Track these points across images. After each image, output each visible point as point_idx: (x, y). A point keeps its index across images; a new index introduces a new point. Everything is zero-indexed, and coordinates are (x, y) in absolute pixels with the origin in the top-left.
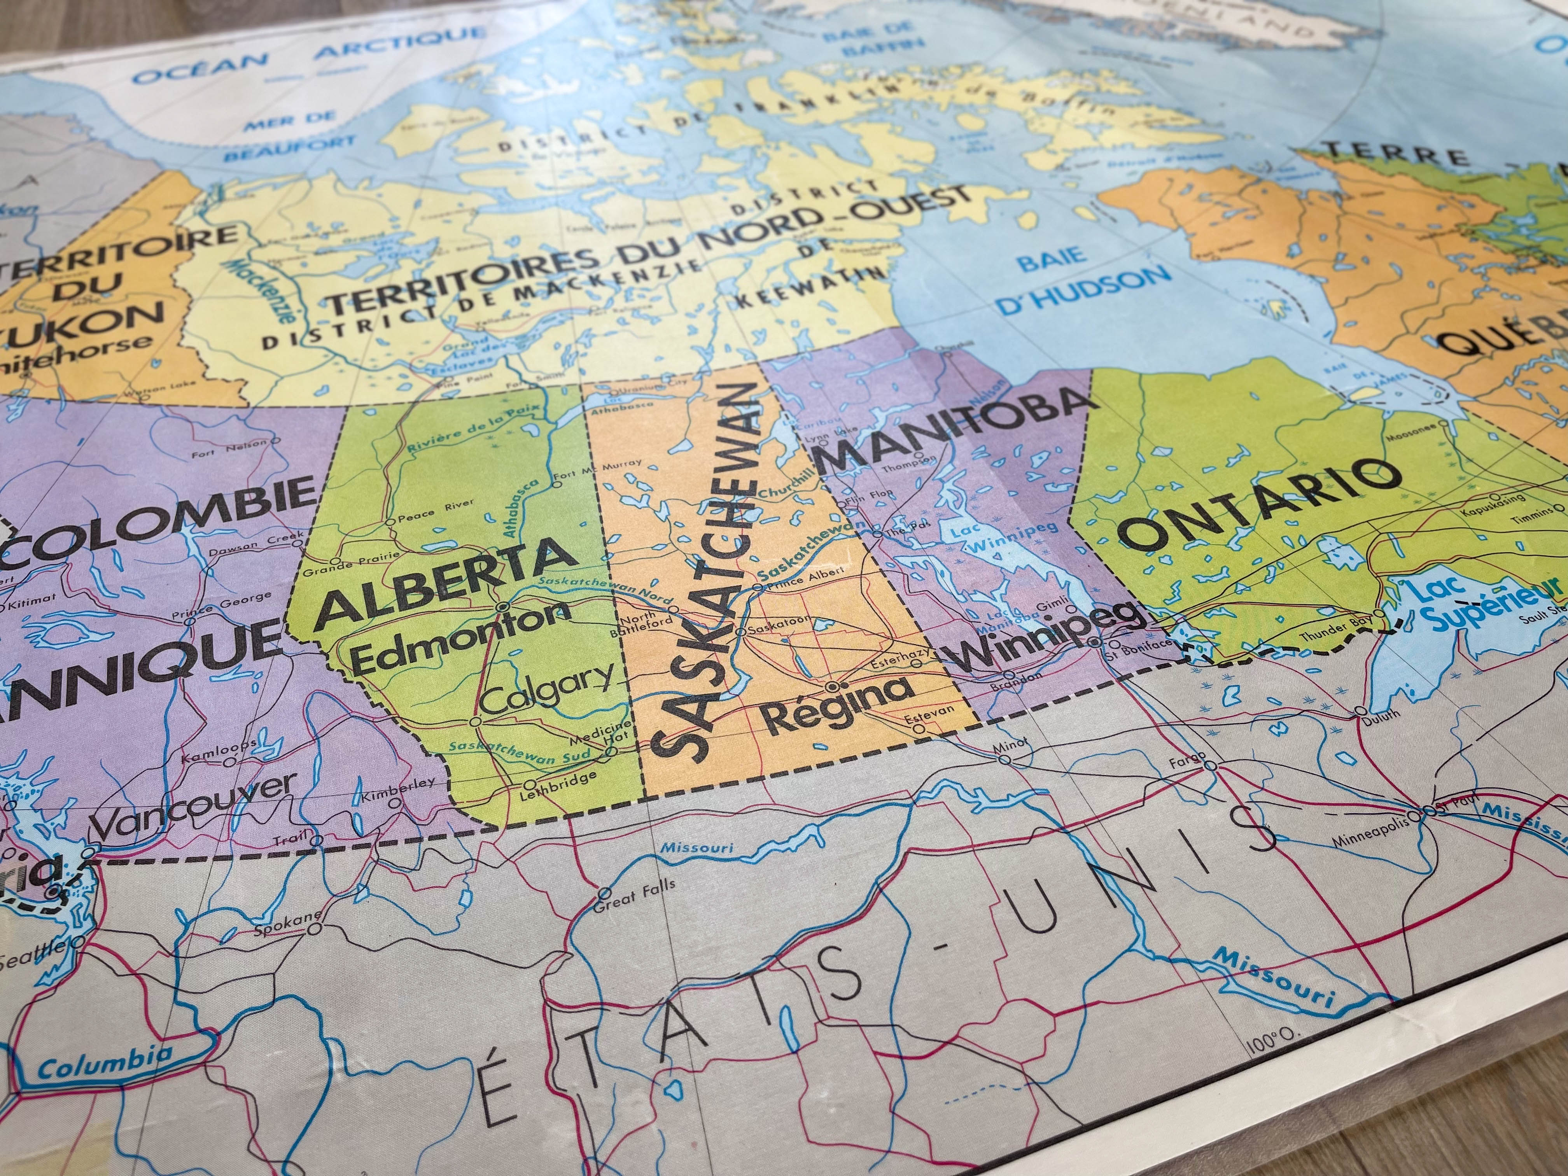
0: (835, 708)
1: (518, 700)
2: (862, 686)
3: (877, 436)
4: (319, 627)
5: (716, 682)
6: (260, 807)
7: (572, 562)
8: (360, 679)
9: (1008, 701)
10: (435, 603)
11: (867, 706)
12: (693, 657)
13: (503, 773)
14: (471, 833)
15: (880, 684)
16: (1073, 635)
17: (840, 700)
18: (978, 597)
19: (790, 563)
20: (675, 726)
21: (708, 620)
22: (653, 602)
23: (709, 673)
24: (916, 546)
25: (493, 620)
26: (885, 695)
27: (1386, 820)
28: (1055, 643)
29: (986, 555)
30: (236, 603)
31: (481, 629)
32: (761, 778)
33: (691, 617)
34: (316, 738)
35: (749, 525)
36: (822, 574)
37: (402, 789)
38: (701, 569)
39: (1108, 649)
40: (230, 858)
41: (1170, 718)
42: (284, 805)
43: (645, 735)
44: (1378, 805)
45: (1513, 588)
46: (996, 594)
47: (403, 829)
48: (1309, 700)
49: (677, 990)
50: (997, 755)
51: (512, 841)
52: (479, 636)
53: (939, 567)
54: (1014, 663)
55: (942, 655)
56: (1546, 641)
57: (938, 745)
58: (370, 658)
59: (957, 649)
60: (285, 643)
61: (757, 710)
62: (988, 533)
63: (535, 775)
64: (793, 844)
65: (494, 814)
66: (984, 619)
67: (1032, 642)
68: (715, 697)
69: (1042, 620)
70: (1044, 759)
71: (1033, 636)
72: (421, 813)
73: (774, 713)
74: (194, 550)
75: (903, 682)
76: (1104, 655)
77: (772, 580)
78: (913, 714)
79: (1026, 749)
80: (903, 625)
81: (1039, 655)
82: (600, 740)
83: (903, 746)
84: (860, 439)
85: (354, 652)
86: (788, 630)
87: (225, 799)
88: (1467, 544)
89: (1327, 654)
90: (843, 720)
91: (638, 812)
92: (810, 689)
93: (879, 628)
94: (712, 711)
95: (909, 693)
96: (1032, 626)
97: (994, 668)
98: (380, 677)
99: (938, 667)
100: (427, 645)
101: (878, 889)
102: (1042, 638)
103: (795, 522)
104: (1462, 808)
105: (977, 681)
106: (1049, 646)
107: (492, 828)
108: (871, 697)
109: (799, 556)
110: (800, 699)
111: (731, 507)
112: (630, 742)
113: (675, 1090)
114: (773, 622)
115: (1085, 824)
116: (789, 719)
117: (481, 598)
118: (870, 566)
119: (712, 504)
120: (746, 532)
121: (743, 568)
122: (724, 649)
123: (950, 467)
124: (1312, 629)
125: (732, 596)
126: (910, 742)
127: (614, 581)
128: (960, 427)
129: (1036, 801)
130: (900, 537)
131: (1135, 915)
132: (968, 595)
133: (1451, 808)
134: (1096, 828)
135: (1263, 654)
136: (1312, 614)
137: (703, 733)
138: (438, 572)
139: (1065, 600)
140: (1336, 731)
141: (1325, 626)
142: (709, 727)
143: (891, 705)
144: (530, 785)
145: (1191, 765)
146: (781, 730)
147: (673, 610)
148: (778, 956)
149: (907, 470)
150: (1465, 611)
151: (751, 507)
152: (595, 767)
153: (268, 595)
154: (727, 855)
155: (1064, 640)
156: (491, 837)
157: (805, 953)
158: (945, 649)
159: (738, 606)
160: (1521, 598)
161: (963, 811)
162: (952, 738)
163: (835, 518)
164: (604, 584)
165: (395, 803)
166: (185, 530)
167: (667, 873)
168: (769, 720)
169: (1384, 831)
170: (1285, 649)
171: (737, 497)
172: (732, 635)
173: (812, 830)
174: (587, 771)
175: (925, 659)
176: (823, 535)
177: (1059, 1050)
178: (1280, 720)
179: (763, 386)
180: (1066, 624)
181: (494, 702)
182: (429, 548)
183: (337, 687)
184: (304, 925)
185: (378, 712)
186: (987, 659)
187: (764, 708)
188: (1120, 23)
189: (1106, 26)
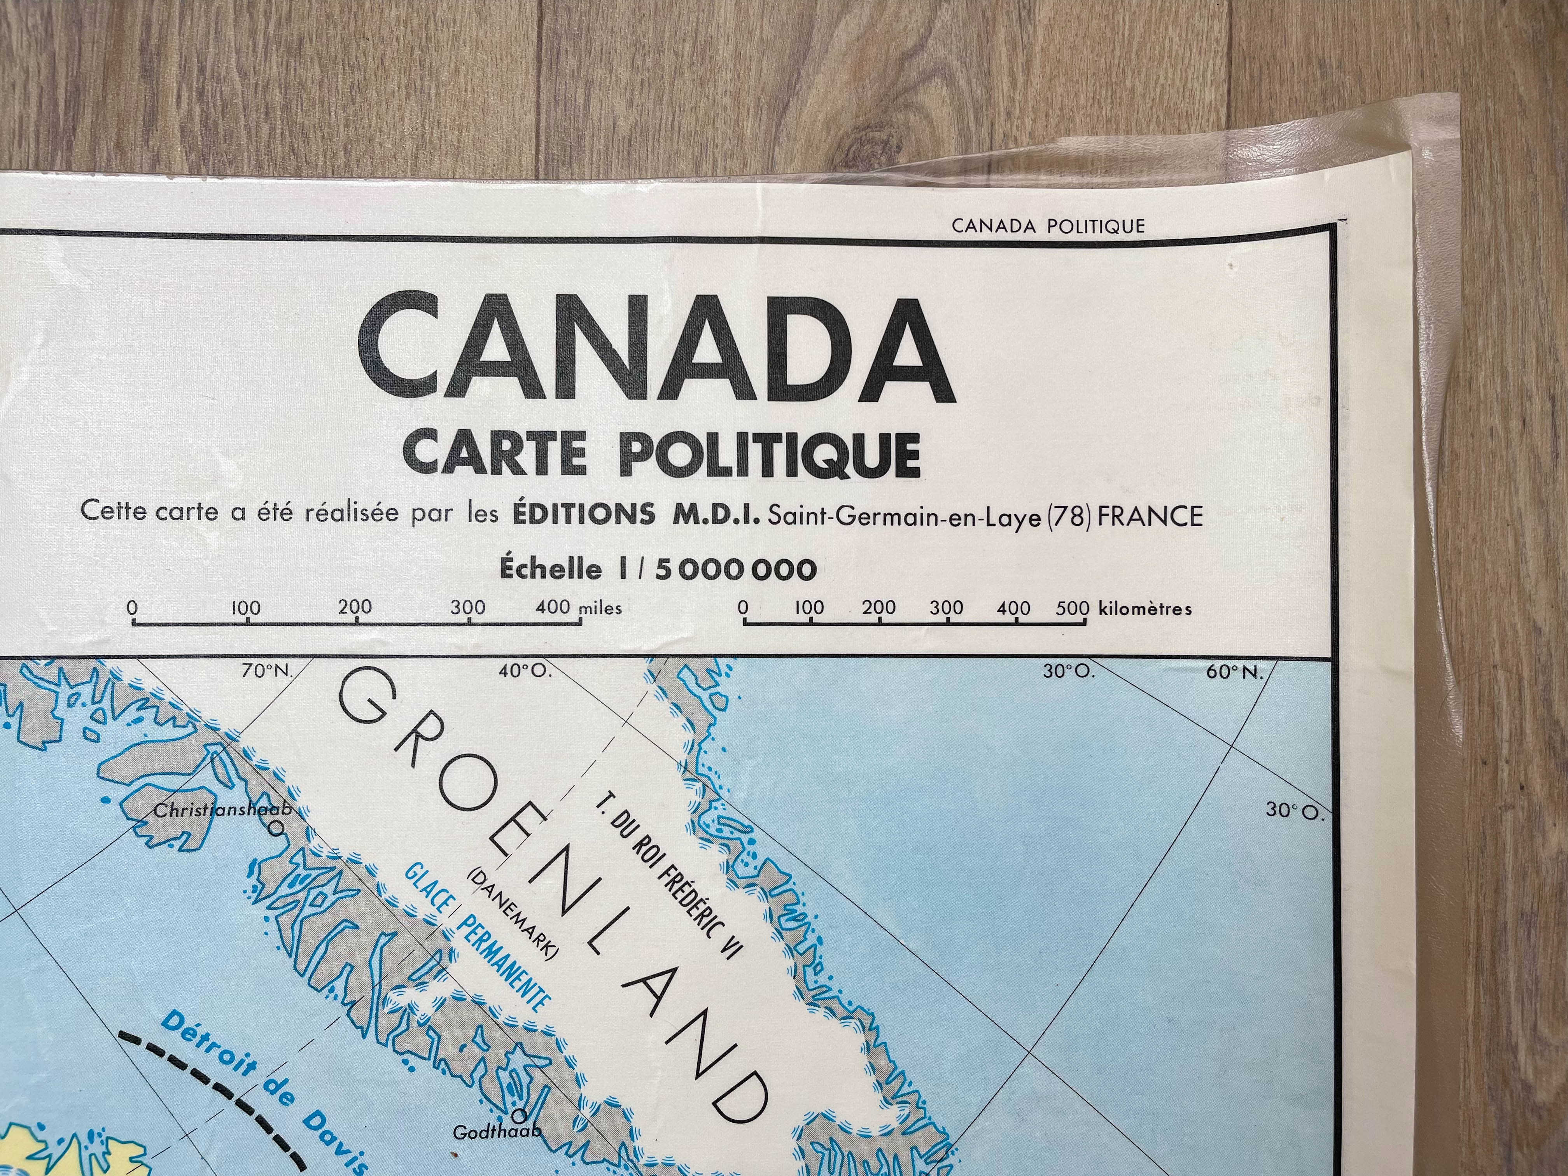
188: (329, 889)
189: (284, 890)
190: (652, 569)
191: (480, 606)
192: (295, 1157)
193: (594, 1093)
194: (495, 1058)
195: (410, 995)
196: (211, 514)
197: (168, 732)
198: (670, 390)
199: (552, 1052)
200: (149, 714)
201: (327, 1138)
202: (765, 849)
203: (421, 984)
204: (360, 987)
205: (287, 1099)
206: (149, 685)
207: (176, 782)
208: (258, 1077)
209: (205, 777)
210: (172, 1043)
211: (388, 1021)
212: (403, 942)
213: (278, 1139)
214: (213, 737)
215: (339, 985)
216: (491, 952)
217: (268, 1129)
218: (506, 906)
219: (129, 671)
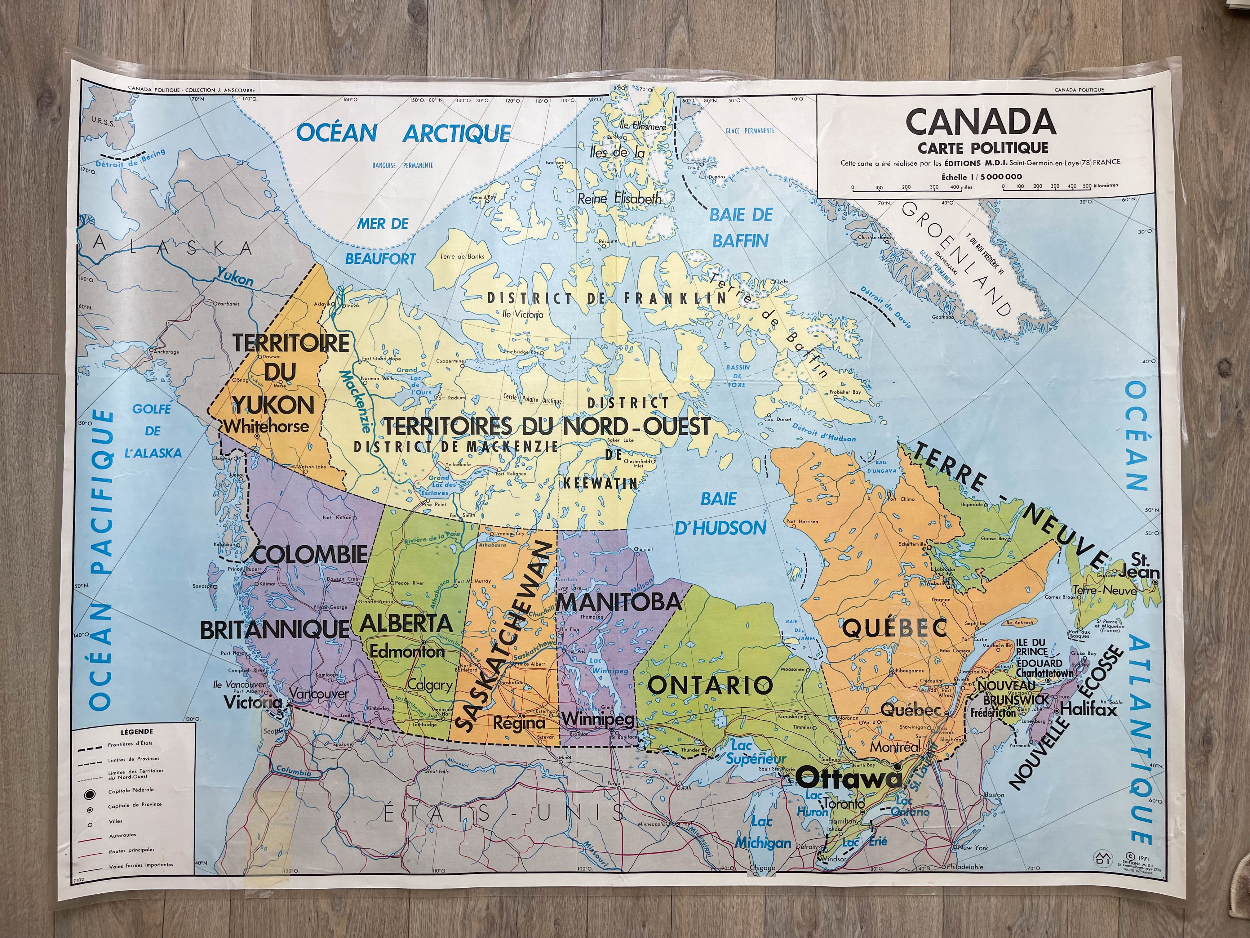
0: (517, 724)
1: (420, 686)
2: (530, 719)
3: (587, 596)
4: (362, 630)
5: (483, 702)
6: (337, 701)
7: (451, 630)
8: (372, 659)
9: (573, 741)
10: (401, 632)
11: (528, 727)
12: (480, 689)
13: (410, 714)
14: (396, 732)
15: (536, 720)
16: (607, 723)
17: (520, 722)
18: (585, 694)
19: (527, 654)
20: (465, 717)
21: (489, 673)
22: (473, 660)
23: (482, 697)
24: (575, 662)
25: (418, 647)
26: (535, 725)
27: (659, 822)
28: (600, 724)
29: (597, 675)
30: (335, 608)
31: (414, 650)
32: (485, 744)
33: (484, 670)
34: (356, 680)
35: (519, 629)
36: (537, 664)
37: (379, 709)
38: (495, 648)
39: (614, 734)
40: (328, 717)
41: (617, 768)
42: (345, 702)
43: (455, 717)
44: (660, 816)
45: (768, 754)
46: (592, 695)
47: (377, 724)
48: (666, 774)
49: (440, 804)
50: (559, 760)
51: (408, 739)
52: (412, 653)
53: (578, 675)
54: (583, 726)
55: (561, 715)
56: (761, 779)
57: (543, 749)
58: (376, 651)
59: (567, 715)
60: (349, 633)
61: (493, 717)
62: (603, 665)
63: (419, 718)
64: (486, 770)
65: (404, 727)
66: (582, 704)
67: (592, 720)
68: (481, 708)
69: (600, 712)
70: (572, 766)
71: (594, 718)
72: (383, 720)
73: (498, 720)
74: (322, 576)
75: (543, 722)
76: (612, 736)
77: (518, 661)
78: (541, 735)
79: (569, 760)
80: (554, 698)
81: (592, 726)
82: (441, 712)
83: (533, 746)
84: (580, 595)
85: (372, 646)
86: (514, 686)
87: (328, 695)
88: (768, 730)
89: (685, 759)
90: (518, 730)
91: (445, 744)
92: (512, 714)
93: (546, 697)
94: (479, 713)
95: (544, 727)
96: (596, 713)
97: (575, 726)
98: (378, 660)
99: (557, 719)
100: (395, 651)
101: (505, 792)
102: (597, 720)
103: (537, 633)
104: (685, 826)
105: (567, 729)
106: (597, 724)
107: (403, 733)
108: (531, 724)
109: (532, 652)
110: (508, 717)
111: (517, 617)
112: (449, 717)
113: (431, 830)
114: (512, 681)
115: (573, 792)
116: (502, 724)
117: (417, 635)
118: (555, 667)
119: (510, 614)
120: (518, 633)
121: (510, 651)
122: (490, 688)
123: (605, 626)
124: (687, 747)
125: (502, 664)
126: (535, 745)
127: (463, 645)
128: (620, 605)
129: (562, 780)
130: (571, 655)
131: (571, 824)
132: (582, 691)
133: (681, 825)
134: (575, 794)
135: (664, 751)
136: (692, 741)
137: (472, 722)
138: (405, 616)
139: (612, 708)
140: (667, 788)
141: (692, 747)
142: (475, 720)
143: (536, 729)
144: (417, 721)
145: (614, 786)
146: (497, 727)
147: (479, 665)
148: (469, 803)
149: (589, 620)
150: (744, 758)
151: (524, 619)
152: (437, 723)
153: (346, 608)
154: (465, 768)
155: (603, 724)
156: (402, 735)
157: (476, 805)
158: (563, 713)
159: (501, 670)
160: (767, 760)
161: (540, 775)
162: (549, 749)
163: (552, 636)
164: (459, 645)
165: (376, 713)
166: (319, 562)
167: (448, 768)
168: (495, 722)
169: (656, 825)
170: (673, 752)
171: (521, 613)
172: (495, 683)
173: (493, 767)
174: (434, 723)
175: (554, 714)
176: (545, 644)
177: (531, 852)
178: (652, 778)
179: (554, 548)
180: (607, 717)
181: (413, 684)
182: (404, 603)
183: (364, 660)
184: (347, 747)
185: (376, 675)
186: (574, 722)
187: (495, 717)
188: (900, 257)
189: (890, 257)
190: (980, 177)
191: (937, 187)
192: (893, 324)
193: (967, 308)
194: (942, 299)
195: (921, 283)
196: (871, 164)
197: (861, 218)
198: (984, 132)
199: (956, 298)
200: (857, 213)
201: (901, 319)
202: (1009, 247)
203: (924, 280)
204: (909, 281)
205: (891, 309)
206: (857, 206)
207: (863, 230)
208: (884, 303)
209: (870, 229)
210: (863, 294)
211: (916, 290)
212: (919, 270)
213: (888, 319)
214: (871, 219)
215: (904, 281)
216: (941, 272)
217: (886, 317)
218: (945, 261)
219: (852, 203)
